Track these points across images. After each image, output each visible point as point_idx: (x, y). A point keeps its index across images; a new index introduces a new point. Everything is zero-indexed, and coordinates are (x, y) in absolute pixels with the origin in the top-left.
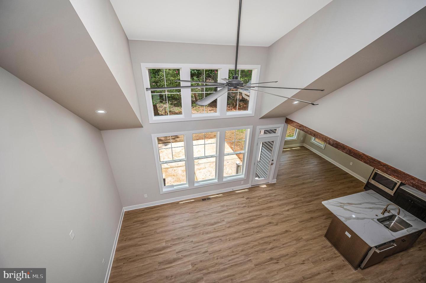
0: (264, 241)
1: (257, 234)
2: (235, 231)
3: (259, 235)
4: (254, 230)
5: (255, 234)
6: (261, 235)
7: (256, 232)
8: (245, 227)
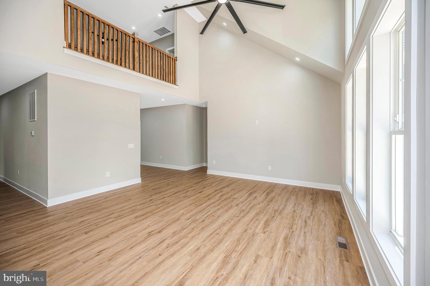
0: (180, 244)
1: (196, 246)
2: (233, 231)
3: (192, 247)
4: (206, 248)
5: (199, 245)
6: (190, 248)
7: (201, 248)
8: (224, 244)
